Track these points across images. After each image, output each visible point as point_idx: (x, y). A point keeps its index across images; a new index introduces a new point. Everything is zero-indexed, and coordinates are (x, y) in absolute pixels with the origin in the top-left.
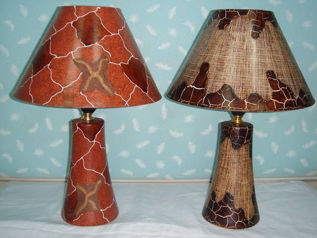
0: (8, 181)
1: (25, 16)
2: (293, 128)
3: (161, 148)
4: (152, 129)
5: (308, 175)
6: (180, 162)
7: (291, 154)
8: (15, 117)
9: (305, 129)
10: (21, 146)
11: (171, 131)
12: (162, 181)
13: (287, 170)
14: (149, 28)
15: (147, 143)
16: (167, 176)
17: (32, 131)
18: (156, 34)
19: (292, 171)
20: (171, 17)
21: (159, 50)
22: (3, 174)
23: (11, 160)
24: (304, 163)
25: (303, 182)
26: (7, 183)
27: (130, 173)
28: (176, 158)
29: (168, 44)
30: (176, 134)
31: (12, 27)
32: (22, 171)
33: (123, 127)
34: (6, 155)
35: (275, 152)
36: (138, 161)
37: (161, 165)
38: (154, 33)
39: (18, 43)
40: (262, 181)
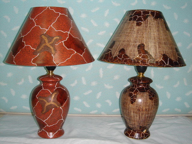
0: (5, 114)
1: (17, 13)
2: (178, 83)
3: (99, 95)
4: (94, 84)
5: (189, 113)
6: (110, 104)
7: (178, 99)
8: (10, 75)
9: (186, 84)
10: (13, 93)
11: (105, 85)
12: (99, 115)
13: (176, 109)
14: (92, 21)
15: (90, 92)
16: (103, 113)
17: (20, 83)
18: (97, 25)
19: (180, 110)
20: (106, 15)
21: (99, 35)
22: (2, 110)
23: (7, 101)
24: (187, 105)
25: (186, 117)
26: (4, 115)
27: (80, 110)
28: (108, 101)
29: (104, 32)
30: (108, 87)
31: (9, 20)
32: (14, 108)
33: (76, 82)
34: (4, 98)
35: (169, 98)
36: (85, 103)
37: (99, 105)
38: (95, 25)
39: (12, 29)
40: (161, 117)
